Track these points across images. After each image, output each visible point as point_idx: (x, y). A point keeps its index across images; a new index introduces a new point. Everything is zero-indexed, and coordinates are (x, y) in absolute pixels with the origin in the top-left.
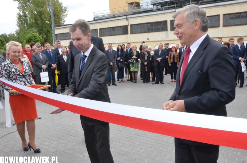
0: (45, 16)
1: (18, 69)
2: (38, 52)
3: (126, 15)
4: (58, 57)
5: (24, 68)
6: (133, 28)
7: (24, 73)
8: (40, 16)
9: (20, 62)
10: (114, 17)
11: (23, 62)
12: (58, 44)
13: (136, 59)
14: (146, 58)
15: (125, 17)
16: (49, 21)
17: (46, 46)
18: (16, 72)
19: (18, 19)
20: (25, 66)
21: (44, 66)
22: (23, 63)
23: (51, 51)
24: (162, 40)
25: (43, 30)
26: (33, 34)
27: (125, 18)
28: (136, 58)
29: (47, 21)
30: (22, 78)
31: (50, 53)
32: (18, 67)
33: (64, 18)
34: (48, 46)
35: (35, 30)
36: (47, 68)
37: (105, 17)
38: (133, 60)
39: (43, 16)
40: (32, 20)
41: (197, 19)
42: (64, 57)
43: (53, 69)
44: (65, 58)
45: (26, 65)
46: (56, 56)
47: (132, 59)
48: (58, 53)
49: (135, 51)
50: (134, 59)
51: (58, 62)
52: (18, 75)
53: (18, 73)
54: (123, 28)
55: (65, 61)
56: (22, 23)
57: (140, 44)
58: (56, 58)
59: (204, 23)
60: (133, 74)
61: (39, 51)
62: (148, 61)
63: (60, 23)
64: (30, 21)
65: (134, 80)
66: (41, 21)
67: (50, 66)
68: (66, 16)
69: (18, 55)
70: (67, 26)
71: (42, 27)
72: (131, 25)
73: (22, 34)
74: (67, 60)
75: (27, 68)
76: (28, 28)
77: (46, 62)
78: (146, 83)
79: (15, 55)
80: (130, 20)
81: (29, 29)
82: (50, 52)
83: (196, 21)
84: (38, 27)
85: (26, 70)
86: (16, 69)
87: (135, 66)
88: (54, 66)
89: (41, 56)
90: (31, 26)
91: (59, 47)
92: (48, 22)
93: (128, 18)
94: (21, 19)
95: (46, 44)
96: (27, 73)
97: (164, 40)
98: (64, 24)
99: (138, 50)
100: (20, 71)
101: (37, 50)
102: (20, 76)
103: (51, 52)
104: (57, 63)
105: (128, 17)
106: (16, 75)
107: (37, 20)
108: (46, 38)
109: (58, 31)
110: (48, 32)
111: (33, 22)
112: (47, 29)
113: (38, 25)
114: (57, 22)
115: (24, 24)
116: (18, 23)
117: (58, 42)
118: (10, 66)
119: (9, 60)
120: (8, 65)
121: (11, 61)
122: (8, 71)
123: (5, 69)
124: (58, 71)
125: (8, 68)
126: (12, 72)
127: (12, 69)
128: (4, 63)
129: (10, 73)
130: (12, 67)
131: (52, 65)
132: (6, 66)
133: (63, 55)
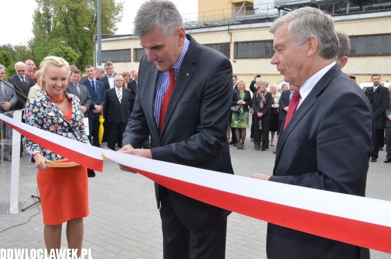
0: (83, 18)
1: (60, 112)
2: (75, 82)
3: (229, 25)
4: (106, 93)
5: (74, 111)
6: (239, 49)
7: (71, 122)
8: (75, 18)
9: (66, 100)
10: (205, 26)
11: (71, 98)
12: (107, 69)
13: (244, 105)
14: (262, 105)
15: (226, 28)
16: (89, 26)
17: (89, 72)
18: (56, 119)
19: (35, 21)
20: (75, 108)
21: (83, 107)
22: (73, 103)
23: (95, 80)
25: (77, 42)
26: (64, 49)
27: (226, 30)
28: (244, 103)
29: (85, 26)
30: (67, 132)
31: (93, 84)
32: (62, 108)
33: (116, 24)
34: (92, 71)
35: (64, 42)
36: (87, 111)
37: (190, 26)
38: (238, 107)
39: (79, 18)
40: (58, 23)
41: (312, 35)
42: (117, 93)
43: (95, 114)
44: (120, 94)
45: (78, 106)
46: (103, 91)
47: (237, 105)
48: (107, 86)
49: (243, 91)
50: (241, 105)
51: (105, 101)
52: (59, 124)
53: (61, 120)
54: (221, 47)
55: (120, 99)
56: (40, 28)
57: (252, 79)
58: (103, 95)
59: (327, 42)
60: (237, 132)
61: (76, 80)
62: (264, 110)
63: (108, 32)
64: (55, 25)
65: (239, 144)
66: (75, 26)
67: (92, 108)
68: (120, 21)
69: (61, 85)
70: (120, 38)
71: (76, 37)
72: (236, 43)
73: (39, 47)
74: (122, 100)
75: (78, 112)
76: (51, 38)
77: (86, 101)
78: (262, 150)
79: (56, 84)
80: (234, 34)
81: (53, 39)
82: (93, 82)
83: (310, 39)
84: (69, 37)
85: (76, 117)
86: (56, 113)
87: (241, 118)
88: (99, 108)
89: (78, 88)
90: (56, 34)
91: (109, 75)
92: (88, 29)
93: (231, 30)
94: (41, 21)
95: (89, 67)
96: (77, 122)
99: (248, 89)
100: (64, 117)
101: (73, 78)
102: (63, 128)
103: (95, 83)
104: (103, 103)
105: (231, 27)
106: (56, 125)
107: (68, 25)
108: (82, 57)
109: (106, 46)
110: (86, 46)
111: (60, 26)
112: (85, 41)
113: (69, 33)
114: (103, 30)
115: (45, 29)
116: (35, 26)
117: (109, 65)
118: (46, 106)
119: (43, 93)
120: (41, 104)
121: (48, 97)
122: (40, 115)
123: (34, 111)
124: (104, 118)
125: (42, 109)
126: (49, 117)
127: (48, 112)
128: (34, 99)
129: (45, 119)
130: (49, 108)
131: (96, 106)
132: (38, 104)
133: (116, 89)
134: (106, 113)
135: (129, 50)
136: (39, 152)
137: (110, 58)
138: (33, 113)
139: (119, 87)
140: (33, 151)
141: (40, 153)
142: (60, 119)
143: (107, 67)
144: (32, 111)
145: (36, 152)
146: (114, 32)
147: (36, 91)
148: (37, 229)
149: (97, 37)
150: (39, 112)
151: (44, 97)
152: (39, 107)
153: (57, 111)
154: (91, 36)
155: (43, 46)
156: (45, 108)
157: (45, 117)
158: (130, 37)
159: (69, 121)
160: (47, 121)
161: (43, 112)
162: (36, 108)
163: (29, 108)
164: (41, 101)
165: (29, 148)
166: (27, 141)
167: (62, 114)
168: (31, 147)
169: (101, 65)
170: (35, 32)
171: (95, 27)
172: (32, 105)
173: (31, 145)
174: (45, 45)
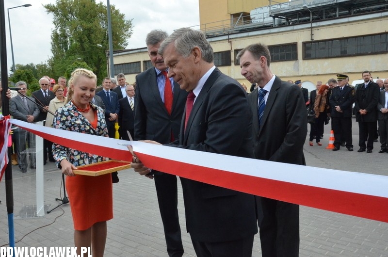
0: (96, 36)
1: (86, 120)
3: (228, 34)
4: (120, 102)
7: (97, 130)
8: (89, 36)
9: (91, 110)
11: (96, 108)
12: (120, 80)
15: (226, 37)
16: (102, 43)
18: (83, 126)
19: (53, 41)
20: (100, 116)
22: (98, 112)
24: (288, 75)
25: (92, 58)
27: (226, 40)
29: (98, 43)
31: (108, 94)
32: (88, 117)
33: (126, 39)
34: (109, 82)
35: (80, 58)
39: (93, 36)
40: (74, 42)
42: (130, 102)
43: (111, 121)
44: (132, 102)
45: (102, 115)
46: (117, 100)
52: (86, 131)
53: (88, 128)
54: (222, 55)
55: (132, 107)
56: (58, 47)
58: (116, 104)
63: (119, 47)
64: (71, 44)
66: (89, 44)
67: (108, 115)
68: (129, 36)
70: (131, 52)
71: (90, 53)
72: (236, 51)
73: (58, 65)
74: (134, 107)
75: (103, 121)
81: (70, 56)
82: (108, 92)
84: (84, 53)
85: (101, 125)
86: (83, 121)
88: (114, 116)
90: (73, 52)
91: (122, 85)
92: (101, 46)
93: (231, 39)
94: (58, 41)
96: (103, 130)
97: (292, 75)
98: (126, 49)
100: (90, 125)
103: (109, 94)
104: (118, 111)
105: (231, 36)
106: (83, 132)
107: (83, 43)
108: (97, 71)
109: (118, 60)
110: (100, 61)
111: (76, 45)
112: (99, 57)
113: (85, 50)
114: (115, 46)
115: (62, 48)
116: (54, 46)
117: (121, 76)
118: (73, 115)
119: (70, 103)
120: (69, 113)
121: (74, 106)
122: (67, 123)
123: (62, 119)
124: (119, 125)
125: (69, 118)
126: (76, 125)
127: (76, 120)
128: (61, 109)
129: (72, 127)
130: (76, 117)
131: (111, 114)
132: (66, 113)
133: (129, 98)
134: (120, 120)
135: (139, 62)
136: (65, 158)
137: (122, 70)
138: (61, 122)
139: (131, 96)
140: (60, 157)
141: (67, 159)
142: (87, 126)
143: (119, 79)
144: (60, 120)
145: (63, 158)
146: (125, 47)
147: (55, 104)
148: (62, 229)
149: (109, 52)
150: (67, 120)
151: (71, 106)
152: (66, 116)
153: (84, 119)
154: (104, 52)
155: (62, 63)
156: (72, 117)
157: (72, 125)
158: (139, 51)
159: (95, 129)
160: (74, 129)
161: (70, 121)
162: (64, 117)
163: (58, 118)
164: (68, 110)
165: (57, 155)
166: (56, 148)
167: (88, 122)
168: (58, 154)
169: (114, 77)
170: (54, 51)
171: (107, 43)
172: (60, 114)
173: (59, 152)
174: (63, 62)
